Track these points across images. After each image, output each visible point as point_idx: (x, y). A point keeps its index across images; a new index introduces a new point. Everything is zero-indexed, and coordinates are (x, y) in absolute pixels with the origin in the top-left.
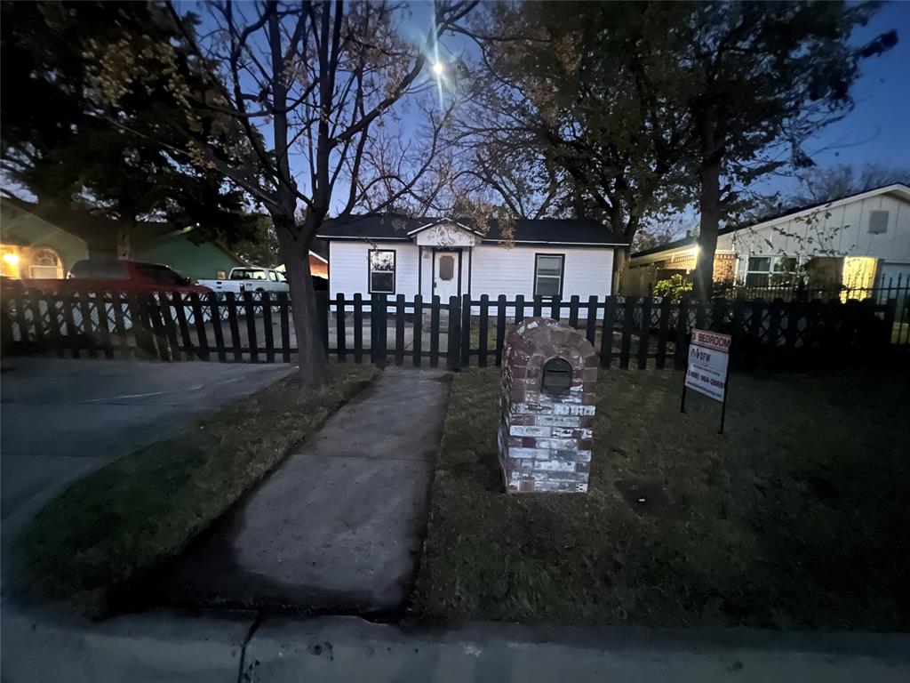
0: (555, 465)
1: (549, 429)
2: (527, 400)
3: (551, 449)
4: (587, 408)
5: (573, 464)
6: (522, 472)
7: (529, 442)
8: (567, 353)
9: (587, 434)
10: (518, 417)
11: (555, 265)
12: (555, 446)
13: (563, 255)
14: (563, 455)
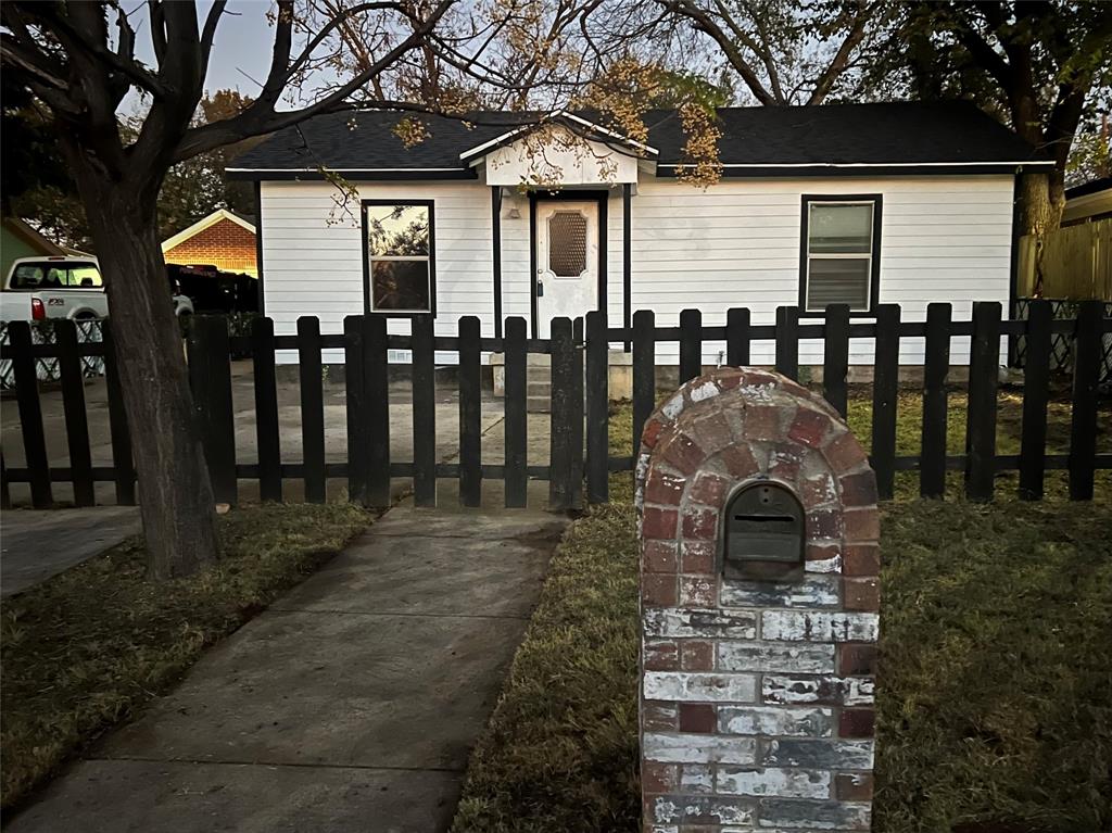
0: (774, 781)
1: (750, 680)
2: (685, 598)
3: (761, 737)
4: (854, 620)
5: (826, 777)
6: (682, 803)
7: (698, 719)
8: (790, 468)
9: (859, 692)
10: (663, 648)
11: (855, 222)
12: (770, 727)
13: (878, 198)
14: (794, 752)
